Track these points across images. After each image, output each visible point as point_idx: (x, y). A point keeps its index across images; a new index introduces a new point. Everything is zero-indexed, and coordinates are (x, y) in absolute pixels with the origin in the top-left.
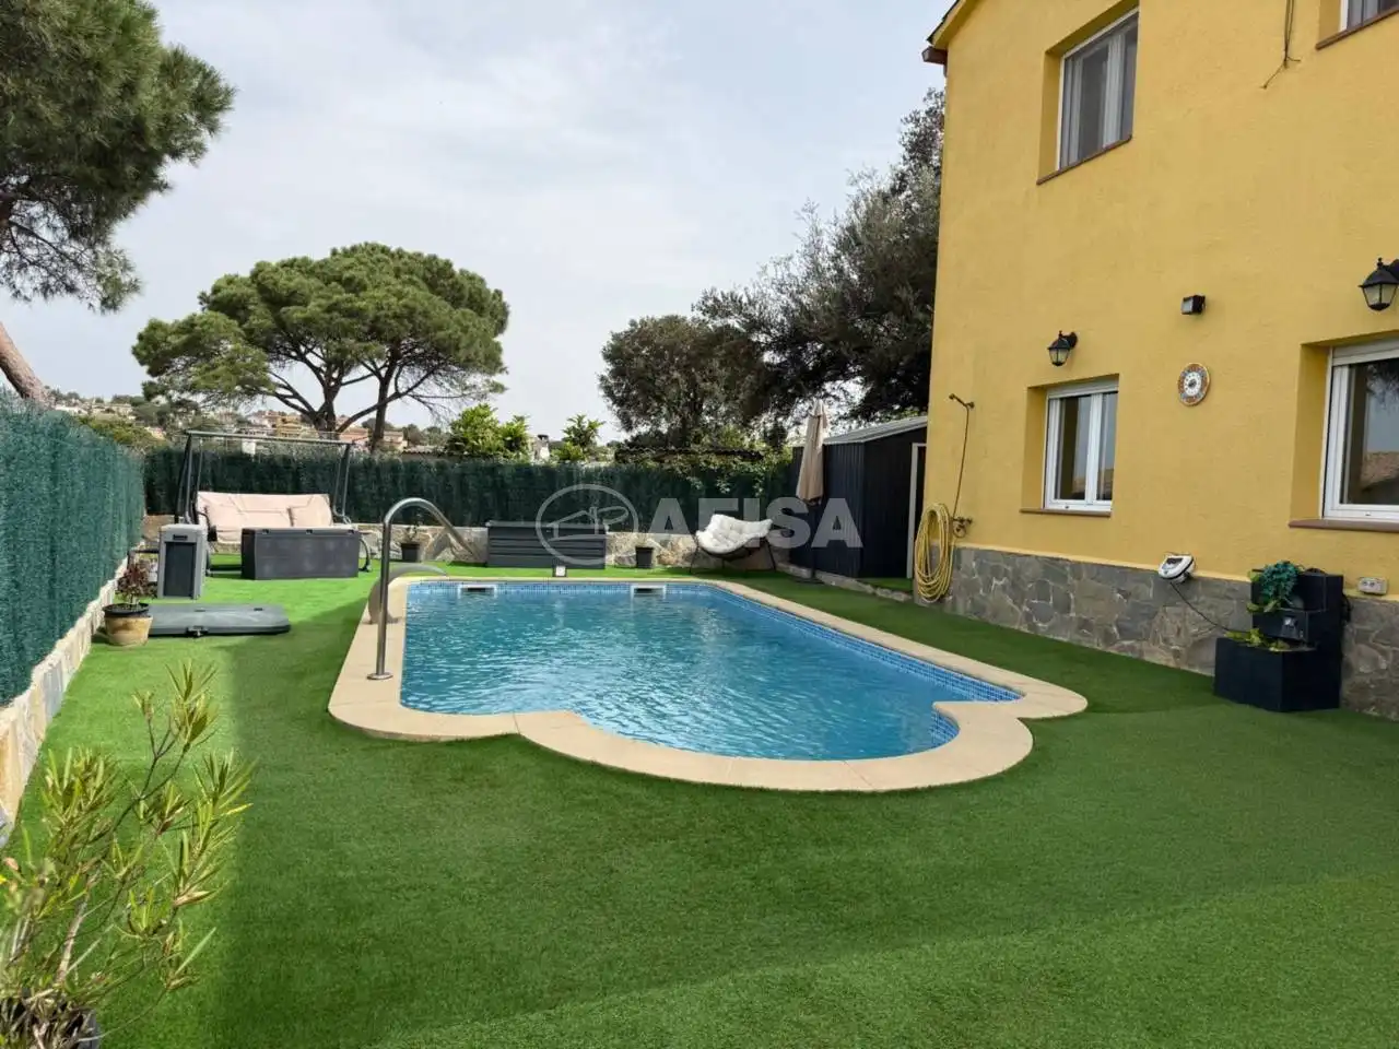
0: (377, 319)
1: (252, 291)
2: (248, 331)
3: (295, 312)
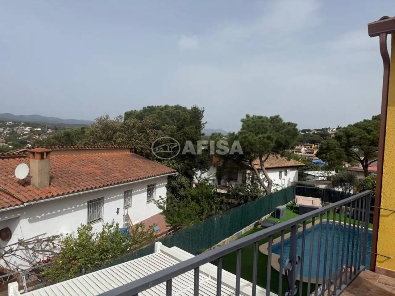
0: (373, 140)
1: (344, 134)
2: (341, 144)
3: (352, 139)
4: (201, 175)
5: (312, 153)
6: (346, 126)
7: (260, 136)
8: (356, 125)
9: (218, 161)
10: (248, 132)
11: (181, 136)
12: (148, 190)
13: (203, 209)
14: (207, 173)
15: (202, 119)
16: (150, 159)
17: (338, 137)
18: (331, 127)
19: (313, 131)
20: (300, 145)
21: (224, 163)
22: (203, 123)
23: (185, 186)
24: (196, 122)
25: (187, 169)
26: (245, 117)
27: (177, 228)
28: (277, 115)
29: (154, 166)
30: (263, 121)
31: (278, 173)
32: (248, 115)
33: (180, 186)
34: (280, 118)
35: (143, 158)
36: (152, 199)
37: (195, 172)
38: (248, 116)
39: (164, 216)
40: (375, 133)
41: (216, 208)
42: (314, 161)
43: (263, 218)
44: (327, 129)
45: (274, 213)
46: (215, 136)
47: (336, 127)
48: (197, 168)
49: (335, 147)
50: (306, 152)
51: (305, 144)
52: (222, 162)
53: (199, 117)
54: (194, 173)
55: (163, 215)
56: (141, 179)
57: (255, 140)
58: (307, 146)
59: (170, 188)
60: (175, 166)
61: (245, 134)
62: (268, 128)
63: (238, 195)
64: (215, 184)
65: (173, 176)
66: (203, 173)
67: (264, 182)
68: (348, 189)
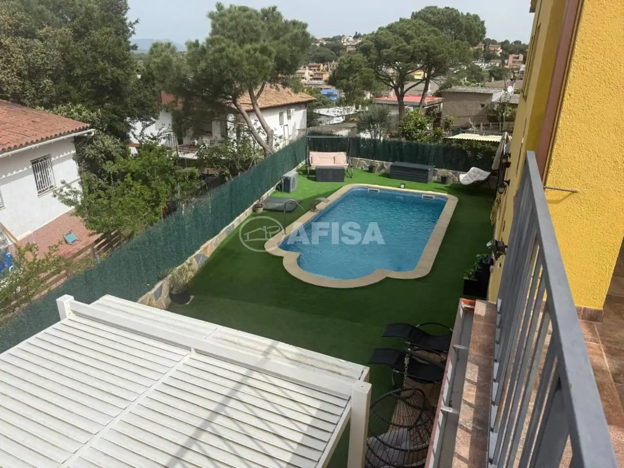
0: (414, 52)
1: (372, 43)
2: (370, 61)
3: (385, 52)
4: (143, 130)
5: (321, 79)
6: (376, 30)
7: (248, 46)
8: (390, 28)
9: (174, 102)
10: (225, 40)
11: (85, 52)
12: (35, 170)
13: (157, 193)
14: (154, 125)
15: (125, 12)
16: (26, 105)
17: (364, 49)
18: (347, 35)
19: (321, 42)
20: (303, 66)
21: (185, 104)
22: (130, 23)
23: (114, 153)
24: (115, 20)
25: (113, 120)
26: (215, 10)
27: (112, 234)
28: (273, 6)
29: (38, 120)
30: (250, 17)
31: (277, 116)
32: (220, 3)
33: (103, 155)
34: (277, 12)
35: (7, 104)
36: (49, 186)
37: (131, 124)
38: (220, 7)
39: (80, 218)
40: (416, 41)
41: (183, 188)
42: (324, 92)
43: (265, 196)
44: (340, 38)
45: (280, 185)
46: (159, 49)
47: (353, 35)
48: (133, 117)
49: (361, 66)
50: (311, 77)
51: (310, 64)
52: (180, 103)
53: (119, 9)
54: (129, 127)
55: (77, 215)
56: (10, 149)
57: (240, 56)
58: (313, 67)
59: (84, 161)
60: (85, 117)
61: (219, 44)
62: (261, 31)
63: (217, 161)
64: (173, 143)
65: (85, 137)
66: (147, 126)
67: (260, 134)
68: (378, 132)
